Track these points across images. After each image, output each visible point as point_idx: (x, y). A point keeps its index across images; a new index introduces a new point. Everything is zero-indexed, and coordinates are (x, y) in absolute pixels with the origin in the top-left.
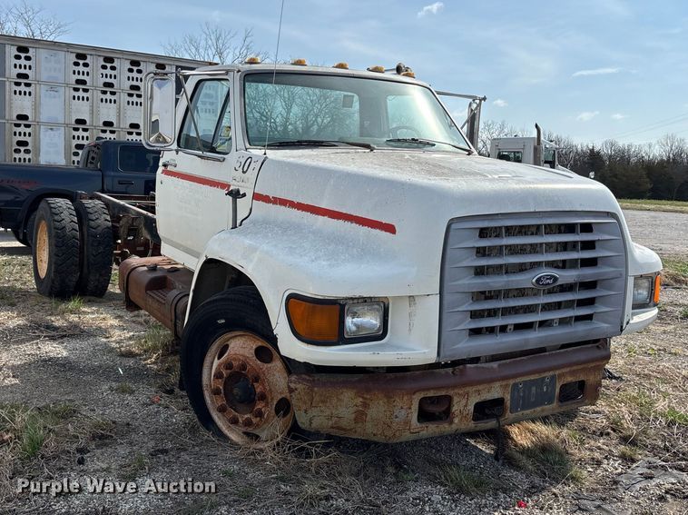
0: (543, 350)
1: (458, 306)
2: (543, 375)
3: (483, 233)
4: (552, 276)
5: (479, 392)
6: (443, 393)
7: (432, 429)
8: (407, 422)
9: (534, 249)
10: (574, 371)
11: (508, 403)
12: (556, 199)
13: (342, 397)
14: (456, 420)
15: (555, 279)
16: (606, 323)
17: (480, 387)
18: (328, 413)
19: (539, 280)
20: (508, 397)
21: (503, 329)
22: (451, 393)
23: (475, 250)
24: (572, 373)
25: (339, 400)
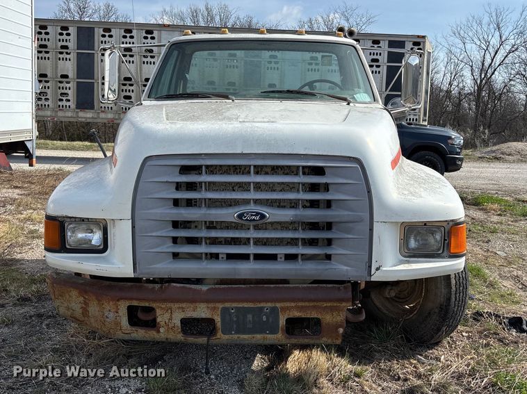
0: (285, 281)
1: (152, 232)
2: (262, 305)
3: (185, 170)
4: (257, 214)
5: (183, 309)
6: (147, 305)
7: (140, 334)
8: (118, 324)
9: (243, 187)
10: (302, 307)
11: (219, 325)
12: (273, 142)
13: (71, 294)
14: (162, 330)
15: (263, 216)
16: (345, 265)
17: (184, 305)
18: (66, 305)
19: (240, 216)
20: (218, 319)
21: (215, 256)
22: (154, 305)
23: (175, 185)
24: (301, 309)
25: (70, 296)
